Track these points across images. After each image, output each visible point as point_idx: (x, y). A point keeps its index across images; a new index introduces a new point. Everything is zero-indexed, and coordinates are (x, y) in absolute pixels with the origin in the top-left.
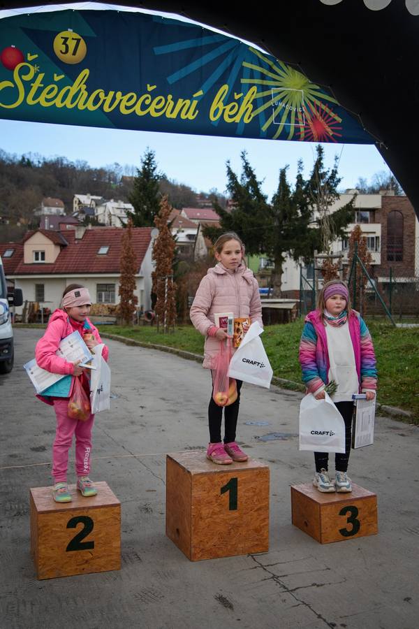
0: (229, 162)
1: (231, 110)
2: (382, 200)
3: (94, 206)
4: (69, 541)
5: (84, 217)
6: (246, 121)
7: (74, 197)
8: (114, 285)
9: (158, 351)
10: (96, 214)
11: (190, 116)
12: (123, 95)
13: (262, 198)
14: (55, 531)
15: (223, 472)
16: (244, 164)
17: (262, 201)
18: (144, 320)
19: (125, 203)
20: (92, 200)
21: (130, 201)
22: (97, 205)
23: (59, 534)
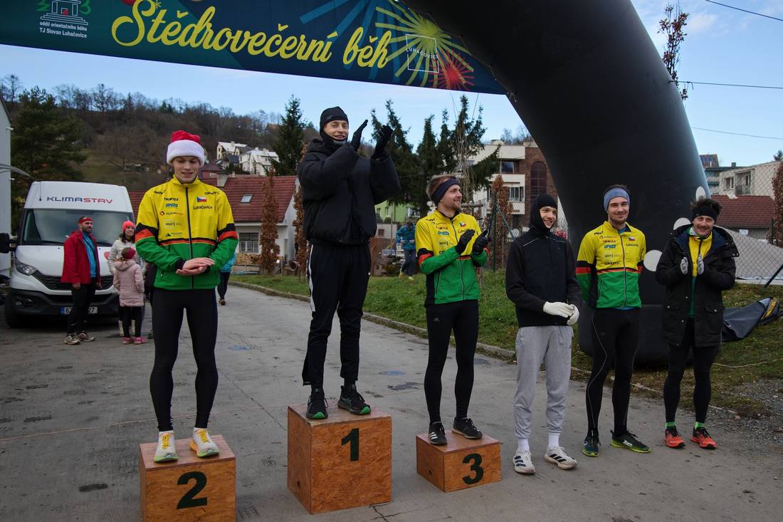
0: (374, 111)
1: (366, 53)
2: (526, 151)
3: (239, 154)
4: (180, 497)
5: (228, 165)
6: (380, 66)
7: (218, 144)
8: (256, 233)
9: (298, 301)
10: (240, 162)
11: (323, 59)
12: (251, 35)
13: (409, 148)
14: (165, 488)
15: (343, 422)
16: (390, 114)
17: (407, 151)
18: (288, 270)
19: (270, 151)
20: (236, 147)
21: (274, 149)
22: (241, 153)
23: (169, 491)
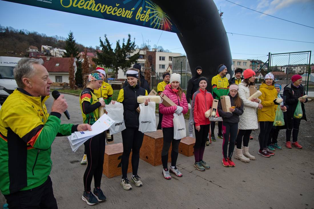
0: (100, 38)
1: (142, 16)
2: (146, 52)
4: (118, 164)
5: (46, 53)
6: (147, 21)
7: (42, 46)
8: (62, 76)
10: (50, 52)
11: (130, 17)
12: (108, 7)
16: (106, 39)
17: (112, 51)
20: (48, 47)
21: (64, 49)
22: (50, 49)
23: (116, 162)
